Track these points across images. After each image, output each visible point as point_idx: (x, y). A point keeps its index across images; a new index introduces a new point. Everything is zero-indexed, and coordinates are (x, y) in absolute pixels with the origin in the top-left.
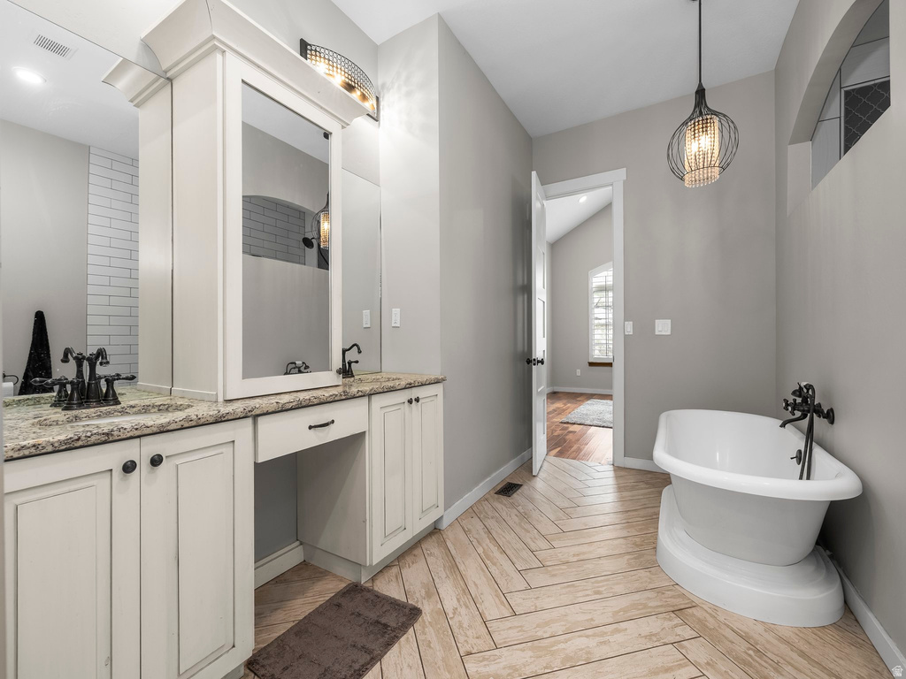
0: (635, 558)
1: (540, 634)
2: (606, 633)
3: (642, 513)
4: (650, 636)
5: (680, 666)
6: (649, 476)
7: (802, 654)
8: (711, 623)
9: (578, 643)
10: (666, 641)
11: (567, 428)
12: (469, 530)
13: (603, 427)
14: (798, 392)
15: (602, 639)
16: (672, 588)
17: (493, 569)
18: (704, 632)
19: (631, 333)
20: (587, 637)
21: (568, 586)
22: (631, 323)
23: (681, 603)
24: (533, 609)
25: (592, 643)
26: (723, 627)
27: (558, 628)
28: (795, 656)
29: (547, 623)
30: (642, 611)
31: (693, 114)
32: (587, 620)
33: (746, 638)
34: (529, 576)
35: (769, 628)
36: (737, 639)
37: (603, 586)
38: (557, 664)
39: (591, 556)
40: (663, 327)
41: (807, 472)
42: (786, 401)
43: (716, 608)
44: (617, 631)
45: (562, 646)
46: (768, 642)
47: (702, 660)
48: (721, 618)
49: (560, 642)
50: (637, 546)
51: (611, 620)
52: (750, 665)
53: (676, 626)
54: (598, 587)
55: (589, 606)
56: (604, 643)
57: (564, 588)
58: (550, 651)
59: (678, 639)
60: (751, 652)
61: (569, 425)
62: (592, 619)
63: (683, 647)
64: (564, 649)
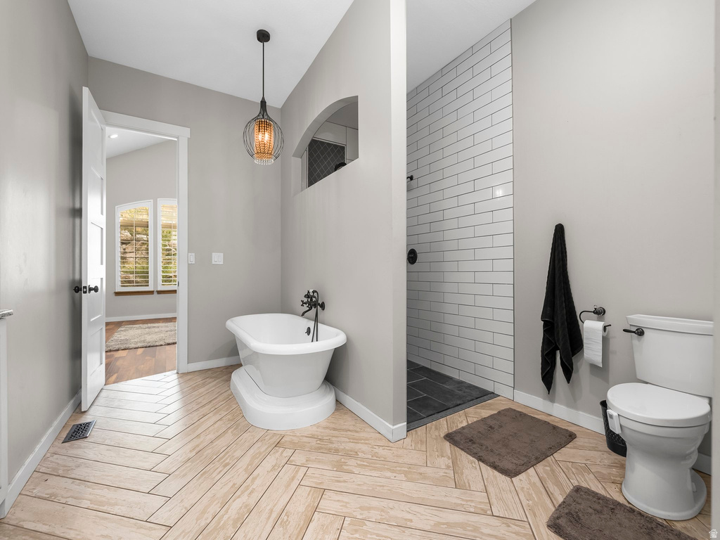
0: (235, 429)
1: (203, 523)
2: (248, 486)
3: (221, 398)
4: (273, 468)
5: (297, 472)
6: (210, 372)
7: (335, 429)
8: (296, 440)
9: (235, 506)
10: (283, 464)
11: (113, 355)
12: (52, 495)
13: (149, 347)
14: (307, 296)
15: (249, 491)
16: (266, 434)
17: (116, 510)
18: (296, 447)
19: (194, 263)
20: (239, 497)
21: (202, 475)
22: (194, 254)
23: (276, 439)
24: (184, 511)
25: (244, 498)
26: (301, 438)
27: (215, 508)
28: (332, 432)
29: (204, 512)
30: (261, 457)
31: (258, 116)
32: (232, 487)
33: (312, 437)
34: (161, 490)
35: (318, 426)
36: (310, 440)
37: (227, 459)
38: (230, 531)
39: (205, 444)
40: (218, 258)
41: (316, 338)
42: (302, 301)
43: (293, 431)
44: (254, 479)
45: (225, 518)
46: (321, 432)
47: (304, 461)
48: (298, 434)
49: (223, 516)
50: (232, 420)
51: (246, 476)
52: (322, 448)
53: (282, 453)
54: (224, 461)
55: (227, 477)
56: (251, 492)
57: (200, 478)
58: (220, 528)
59: (287, 459)
60: (318, 442)
61: (112, 353)
62: (234, 484)
63: (292, 461)
64: (229, 518)
